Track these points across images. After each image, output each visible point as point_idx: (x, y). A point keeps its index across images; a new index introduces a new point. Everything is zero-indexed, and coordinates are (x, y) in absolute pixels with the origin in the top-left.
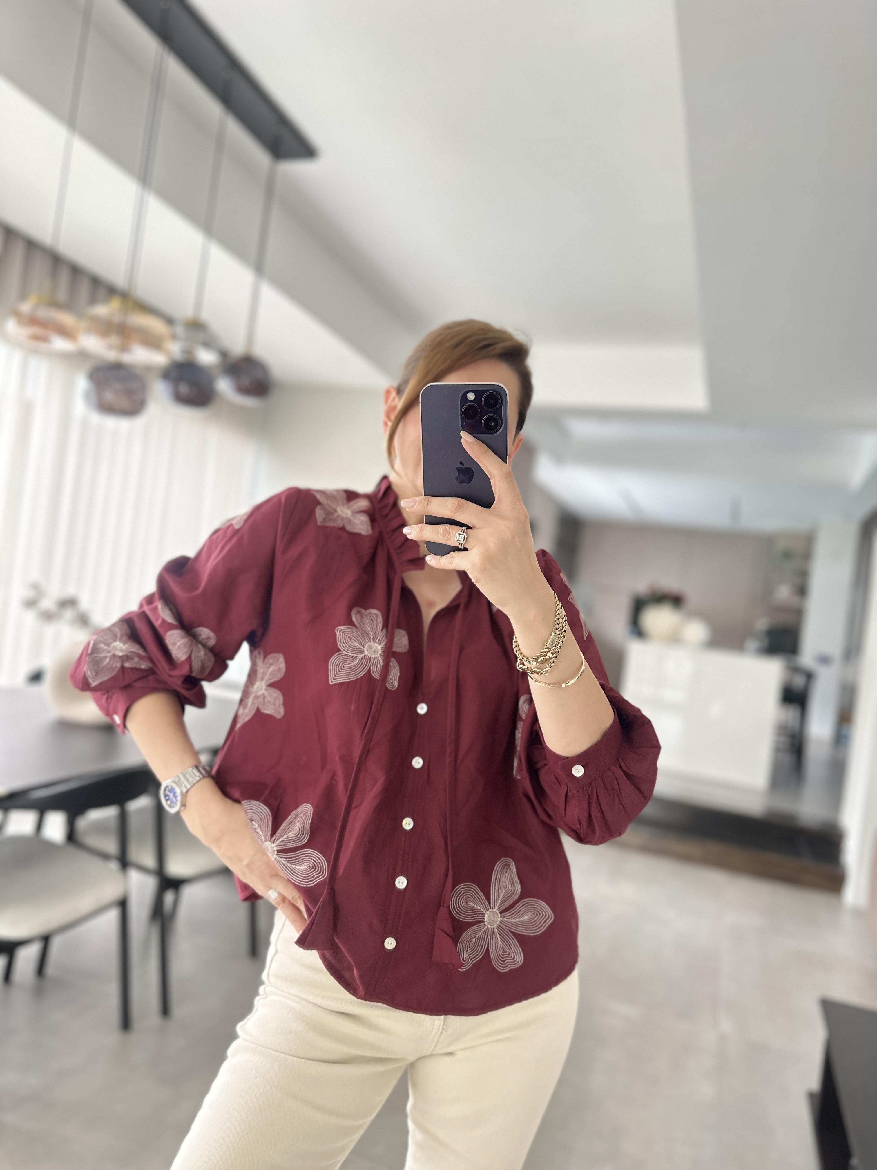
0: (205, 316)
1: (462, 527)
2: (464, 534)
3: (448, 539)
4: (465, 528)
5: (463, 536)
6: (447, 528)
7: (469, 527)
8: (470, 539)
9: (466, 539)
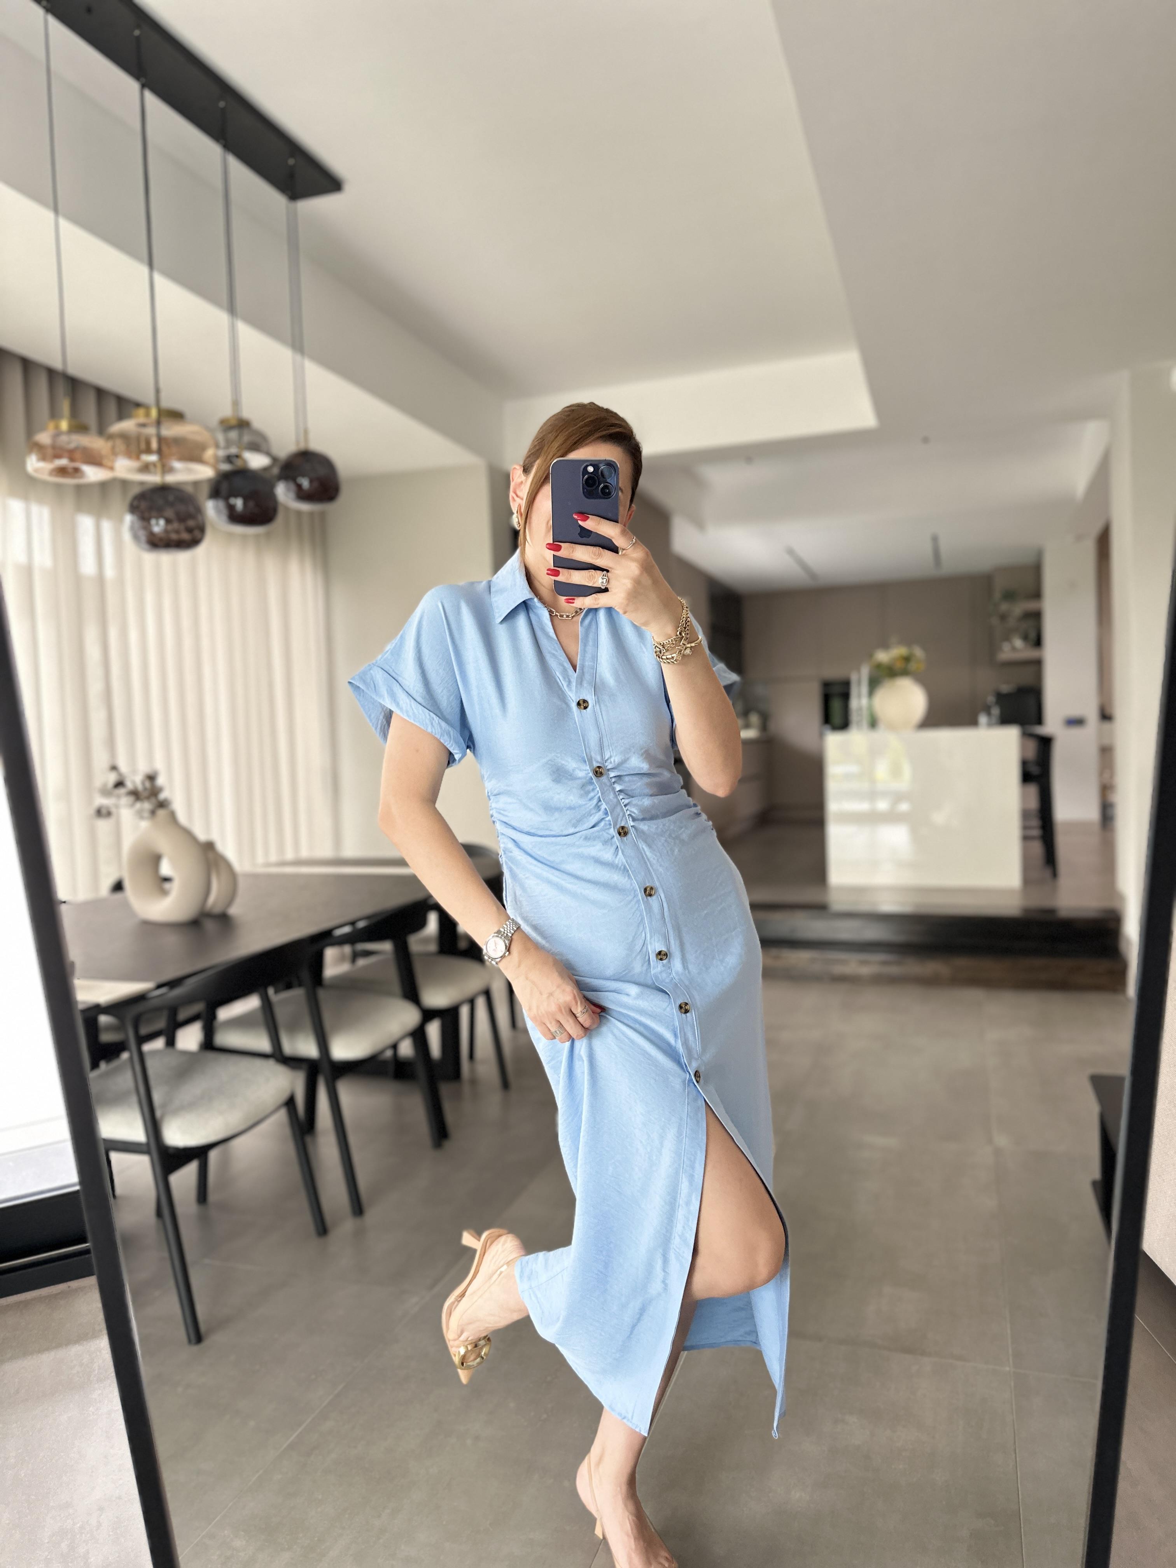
1: (603, 571)
2: (606, 577)
3: (594, 583)
4: (605, 572)
5: (605, 579)
6: (593, 574)
7: (608, 571)
8: (610, 581)
9: (608, 582)
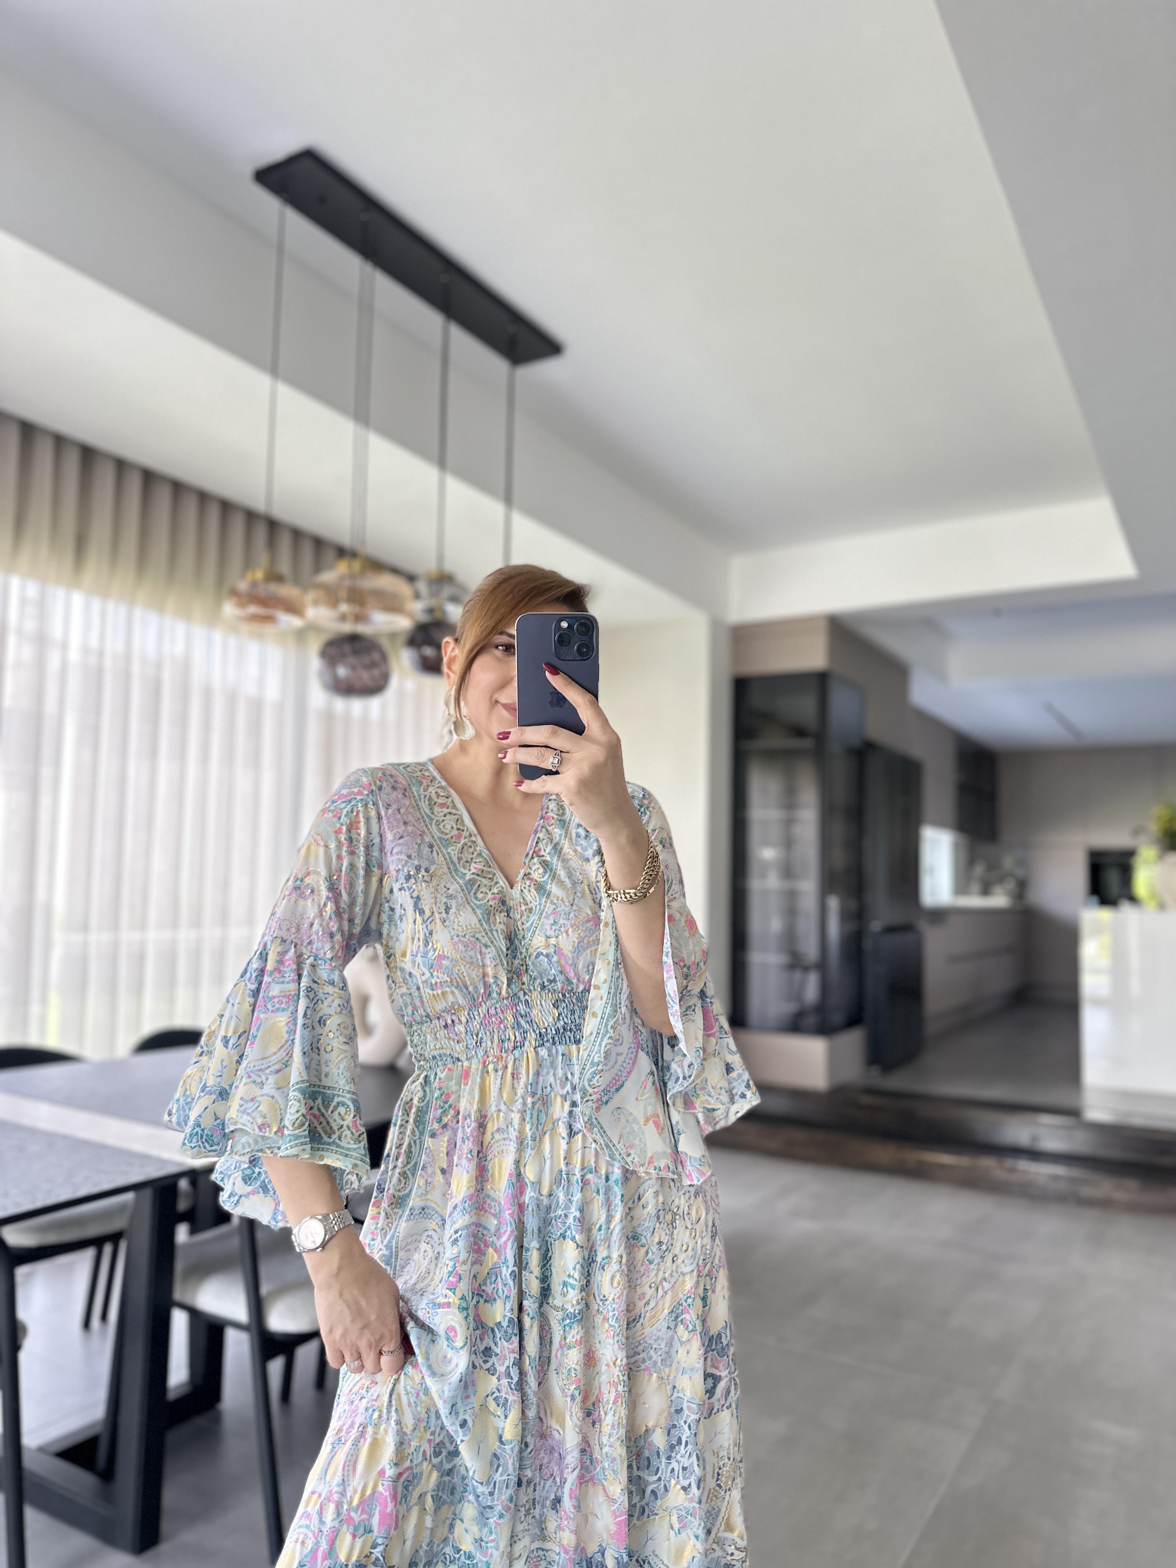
0: (449, 566)
1: (556, 752)
2: (558, 758)
3: (542, 762)
6: (537, 751)
